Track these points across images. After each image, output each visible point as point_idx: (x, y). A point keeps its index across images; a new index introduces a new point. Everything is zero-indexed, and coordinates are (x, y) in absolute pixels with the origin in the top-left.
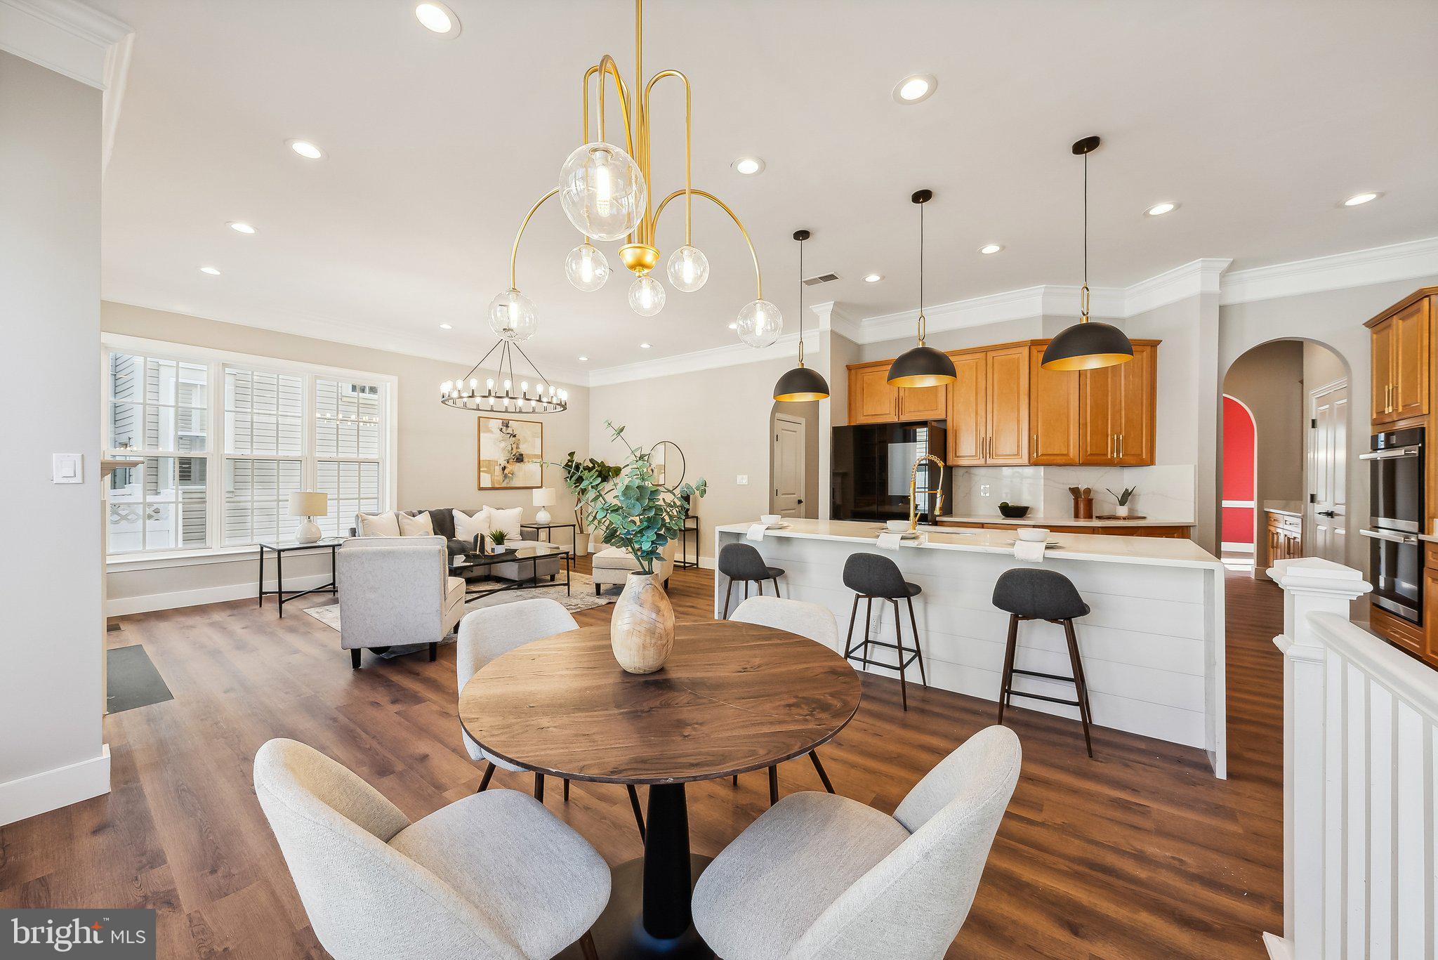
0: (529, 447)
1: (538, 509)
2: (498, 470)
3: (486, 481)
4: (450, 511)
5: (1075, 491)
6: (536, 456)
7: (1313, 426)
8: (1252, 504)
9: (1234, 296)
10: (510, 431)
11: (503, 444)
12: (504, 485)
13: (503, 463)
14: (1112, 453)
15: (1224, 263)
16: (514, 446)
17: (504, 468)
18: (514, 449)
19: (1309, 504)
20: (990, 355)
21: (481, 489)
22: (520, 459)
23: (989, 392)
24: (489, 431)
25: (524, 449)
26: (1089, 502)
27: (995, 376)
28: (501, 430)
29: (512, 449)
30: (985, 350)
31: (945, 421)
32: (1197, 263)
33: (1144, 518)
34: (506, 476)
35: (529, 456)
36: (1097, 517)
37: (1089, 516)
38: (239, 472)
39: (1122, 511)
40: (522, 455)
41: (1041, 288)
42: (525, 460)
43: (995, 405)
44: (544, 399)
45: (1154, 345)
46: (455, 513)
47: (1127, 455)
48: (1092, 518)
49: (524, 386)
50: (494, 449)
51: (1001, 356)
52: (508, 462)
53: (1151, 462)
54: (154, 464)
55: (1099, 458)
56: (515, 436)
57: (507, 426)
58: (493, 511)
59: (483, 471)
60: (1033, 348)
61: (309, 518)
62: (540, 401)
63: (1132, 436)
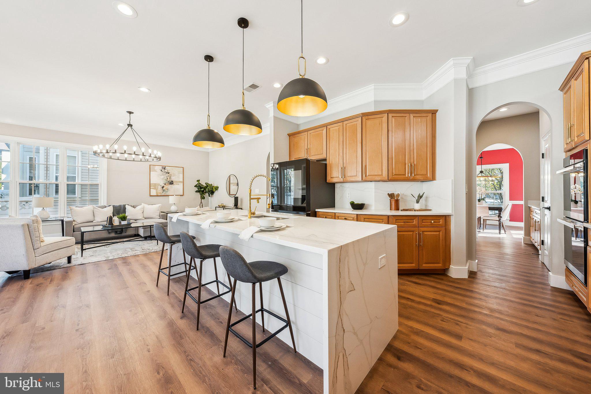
0: (177, 177)
1: (171, 205)
2: (160, 188)
3: (153, 192)
4: (124, 206)
5: (391, 196)
6: (180, 182)
7: (543, 157)
8: (522, 202)
9: (479, 81)
10: (166, 171)
11: (163, 177)
12: (163, 194)
13: (163, 185)
14: (408, 174)
15: (468, 60)
16: (168, 178)
17: (163, 187)
18: (169, 179)
19: (542, 203)
20: (345, 123)
21: (151, 196)
22: (171, 183)
23: (344, 143)
24: (155, 171)
25: (173, 179)
26: (397, 202)
27: (347, 135)
28: (161, 170)
29: (167, 179)
30: (342, 121)
31: (325, 160)
32: (451, 62)
33: (430, 210)
34: (164, 191)
35: (176, 182)
36: (401, 210)
37: (397, 209)
38: (83, 190)
39: (417, 206)
40: (173, 181)
41: (372, 87)
42: (174, 183)
43: (347, 150)
44: (152, 156)
45: (434, 112)
46: (127, 206)
47: (417, 175)
48: (399, 210)
49: (143, 150)
50: (158, 178)
51: (349, 124)
52: (165, 185)
53: (433, 178)
54: (46, 186)
55: (400, 176)
56: (169, 173)
57: (165, 169)
58: (146, 206)
59: (152, 188)
60: (363, 117)
61: (43, 208)
62: (150, 156)
63: (421, 164)
